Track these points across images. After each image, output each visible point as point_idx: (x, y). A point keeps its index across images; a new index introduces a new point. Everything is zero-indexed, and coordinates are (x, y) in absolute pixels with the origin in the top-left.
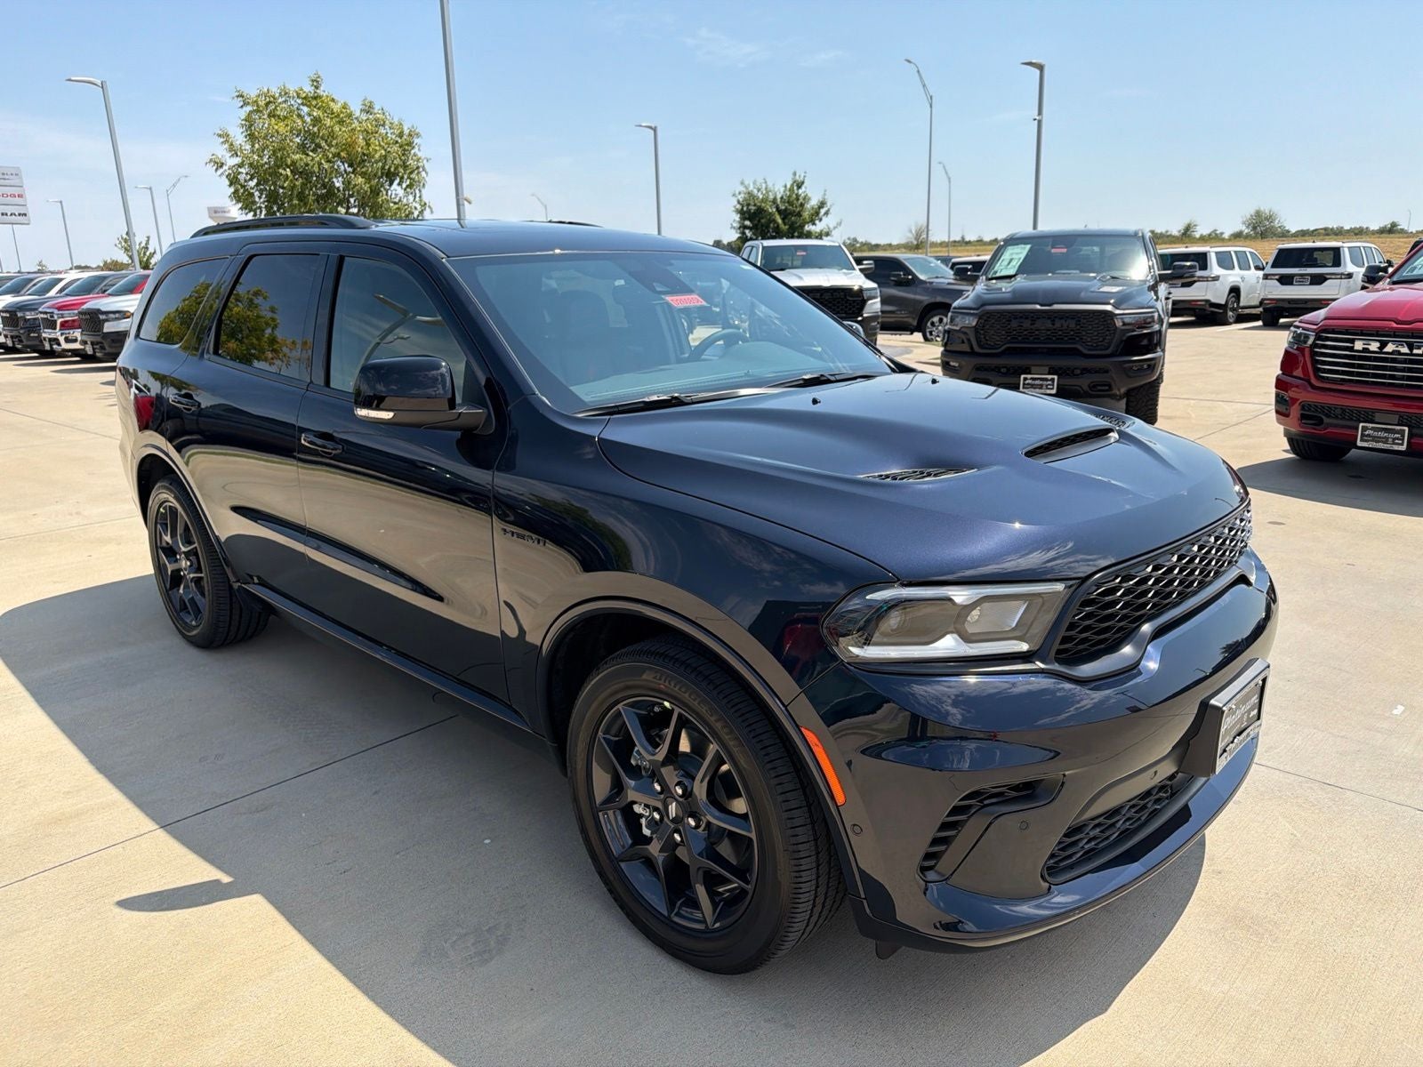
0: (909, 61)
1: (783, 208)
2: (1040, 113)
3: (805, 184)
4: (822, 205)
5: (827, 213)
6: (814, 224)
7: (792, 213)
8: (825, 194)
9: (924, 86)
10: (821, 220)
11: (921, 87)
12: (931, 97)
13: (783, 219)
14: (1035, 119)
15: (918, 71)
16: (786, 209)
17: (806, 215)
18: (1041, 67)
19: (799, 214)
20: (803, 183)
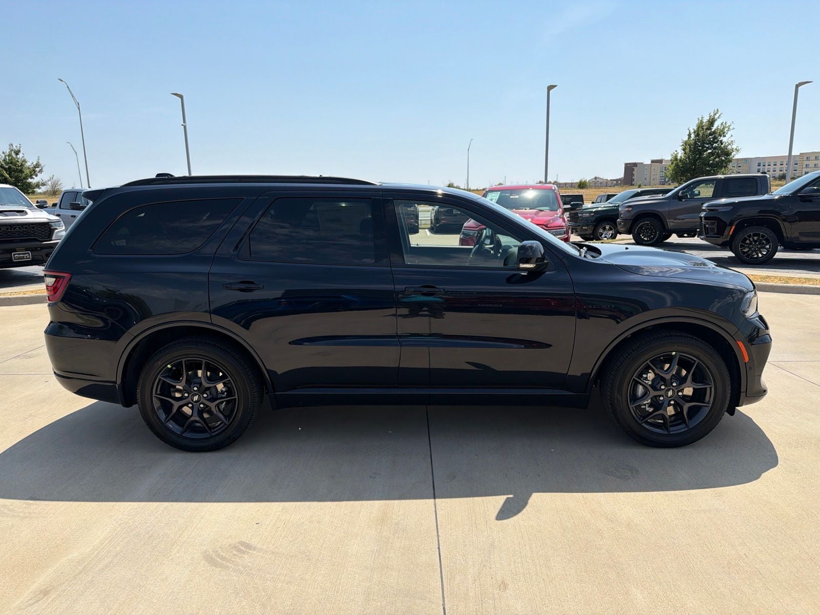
0: (61, 80)
1: (7, 167)
2: (184, 122)
3: (21, 152)
4: (37, 165)
5: (41, 171)
6: (32, 178)
7: (16, 171)
8: (39, 159)
9: (73, 96)
10: (36, 176)
11: (71, 97)
12: (78, 104)
13: (9, 174)
14: (182, 125)
15: (68, 87)
16: (10, 168)
17: (27, 172)
18: (181, 97)
19: (21, 171)
20: (19, 151)
